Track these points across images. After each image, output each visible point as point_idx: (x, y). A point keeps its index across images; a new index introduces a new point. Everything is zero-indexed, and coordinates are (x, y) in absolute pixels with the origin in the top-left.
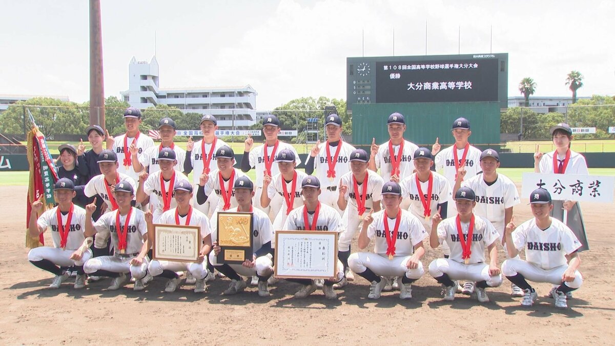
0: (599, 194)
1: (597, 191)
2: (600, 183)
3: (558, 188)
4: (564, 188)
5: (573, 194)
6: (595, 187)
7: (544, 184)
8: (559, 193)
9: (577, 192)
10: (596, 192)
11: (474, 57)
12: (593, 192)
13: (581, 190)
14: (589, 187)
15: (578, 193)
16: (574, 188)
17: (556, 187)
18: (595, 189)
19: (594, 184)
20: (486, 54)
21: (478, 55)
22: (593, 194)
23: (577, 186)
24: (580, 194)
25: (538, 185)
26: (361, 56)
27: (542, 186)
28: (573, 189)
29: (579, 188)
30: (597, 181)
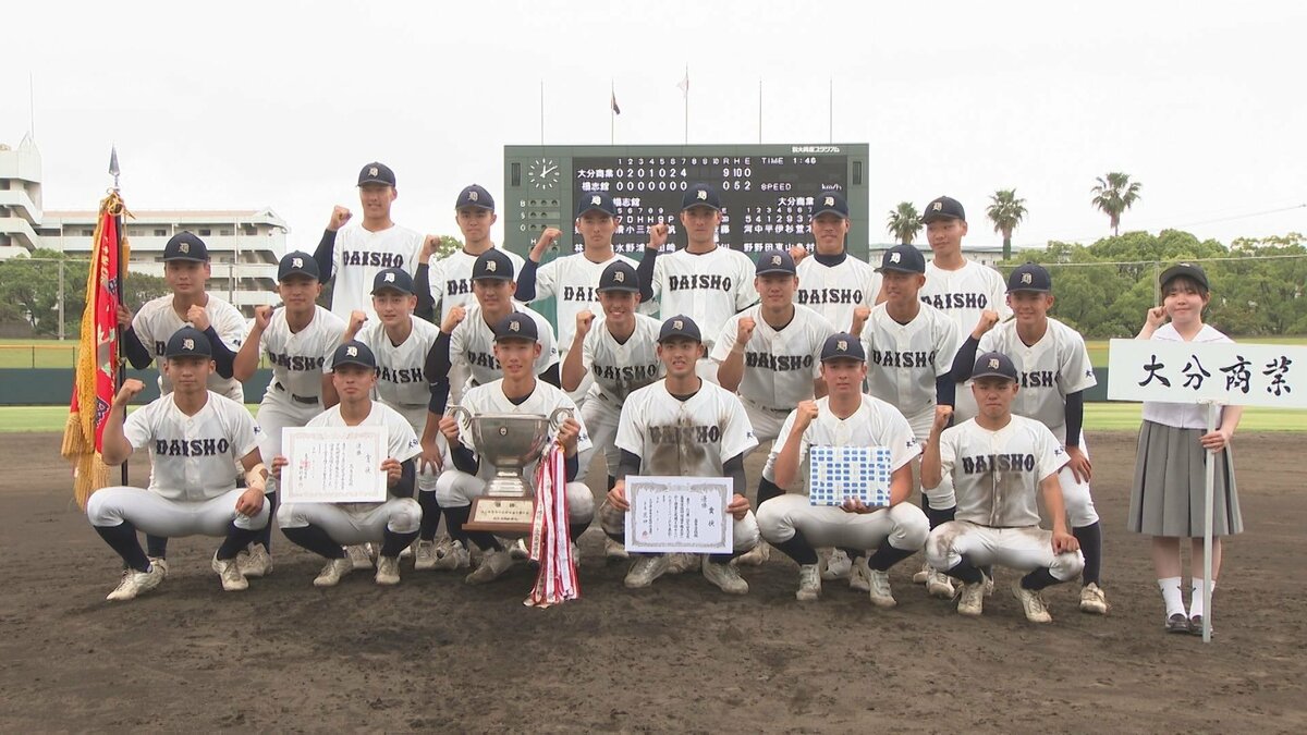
0: (1288, 389)
1: (1284, 382)
2: (1290, 362)
3: (1192, 376)
4: (1208, 375)
5: (1228, 388)
6: (1279, 371)
7: (1161, 366)
8: (1196, 388)
9: (1237, 384)
10: (1281, 385)
11: (795, 150)
12: (1274, 383)
13: (1247, 380)
14: (1267, 373)
15: (1240, 387)
16: (1231, 374)
17: (1188, 372)
18: (1279, 376)
19: (1276, 365)
20: (820, 145)
21: (803, 146)
22: (1274, 388)
23: (1237, 369)
24: (1246, 390)
25: (1147, 368)
26: (537, 142)
27: (1156, 372)
28: (1229, 378)
29: (1243, 375)
30: (1284, 358)
